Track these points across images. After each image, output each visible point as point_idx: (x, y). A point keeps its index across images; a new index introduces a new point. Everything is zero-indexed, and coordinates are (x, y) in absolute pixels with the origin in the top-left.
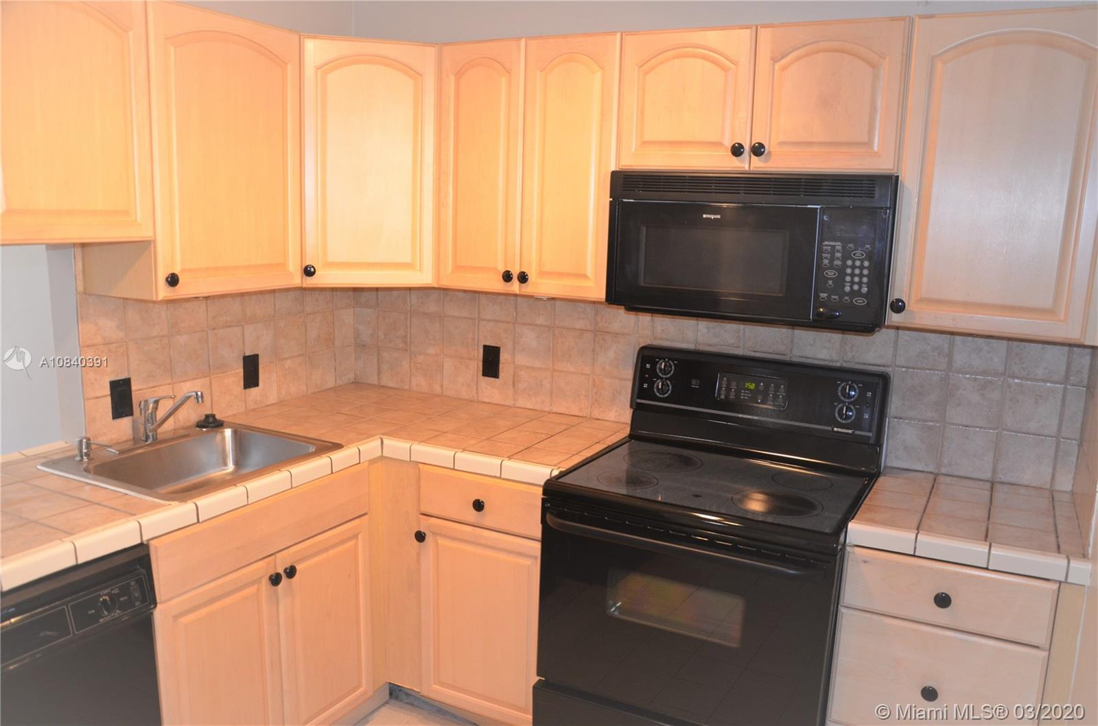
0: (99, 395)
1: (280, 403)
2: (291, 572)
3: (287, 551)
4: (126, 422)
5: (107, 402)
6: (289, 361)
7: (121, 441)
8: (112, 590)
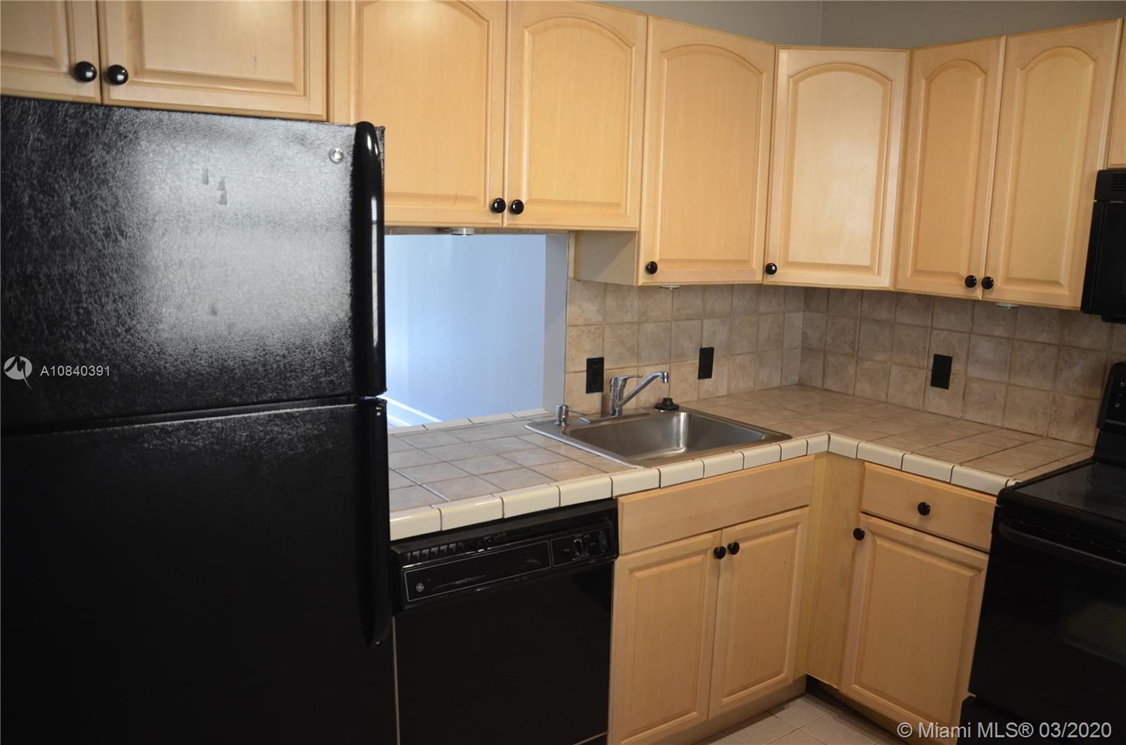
0: (577, 370)
1: (729, 396)
2: (734, 548)
3: (732, 528)
4: (597, 396)
5: (583, 377)
6: (740, 357)
7: (591, 413)
8: (585, 534)
